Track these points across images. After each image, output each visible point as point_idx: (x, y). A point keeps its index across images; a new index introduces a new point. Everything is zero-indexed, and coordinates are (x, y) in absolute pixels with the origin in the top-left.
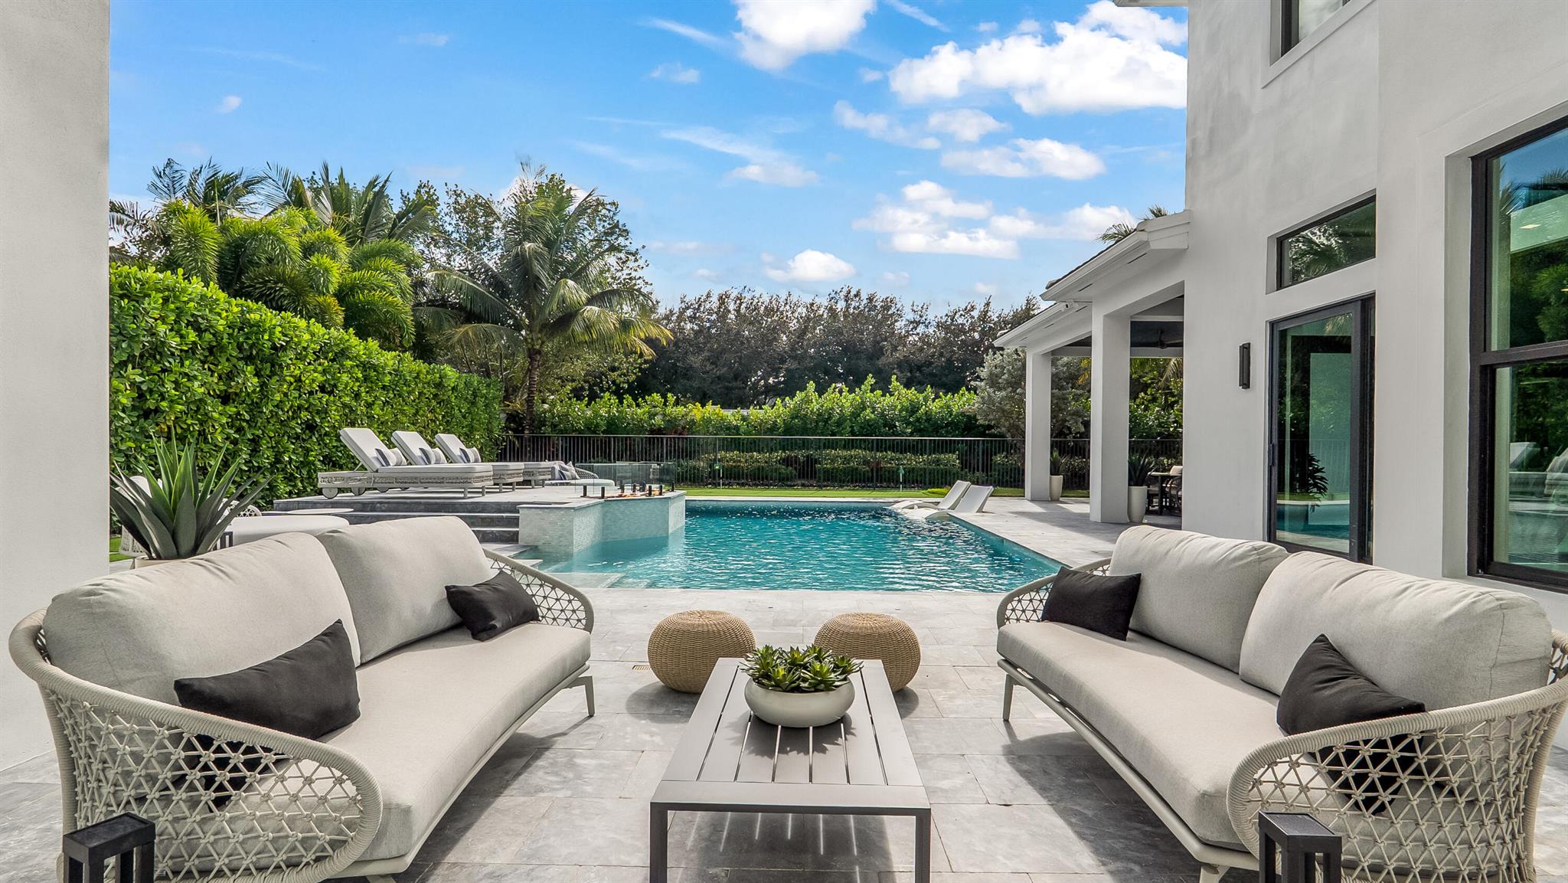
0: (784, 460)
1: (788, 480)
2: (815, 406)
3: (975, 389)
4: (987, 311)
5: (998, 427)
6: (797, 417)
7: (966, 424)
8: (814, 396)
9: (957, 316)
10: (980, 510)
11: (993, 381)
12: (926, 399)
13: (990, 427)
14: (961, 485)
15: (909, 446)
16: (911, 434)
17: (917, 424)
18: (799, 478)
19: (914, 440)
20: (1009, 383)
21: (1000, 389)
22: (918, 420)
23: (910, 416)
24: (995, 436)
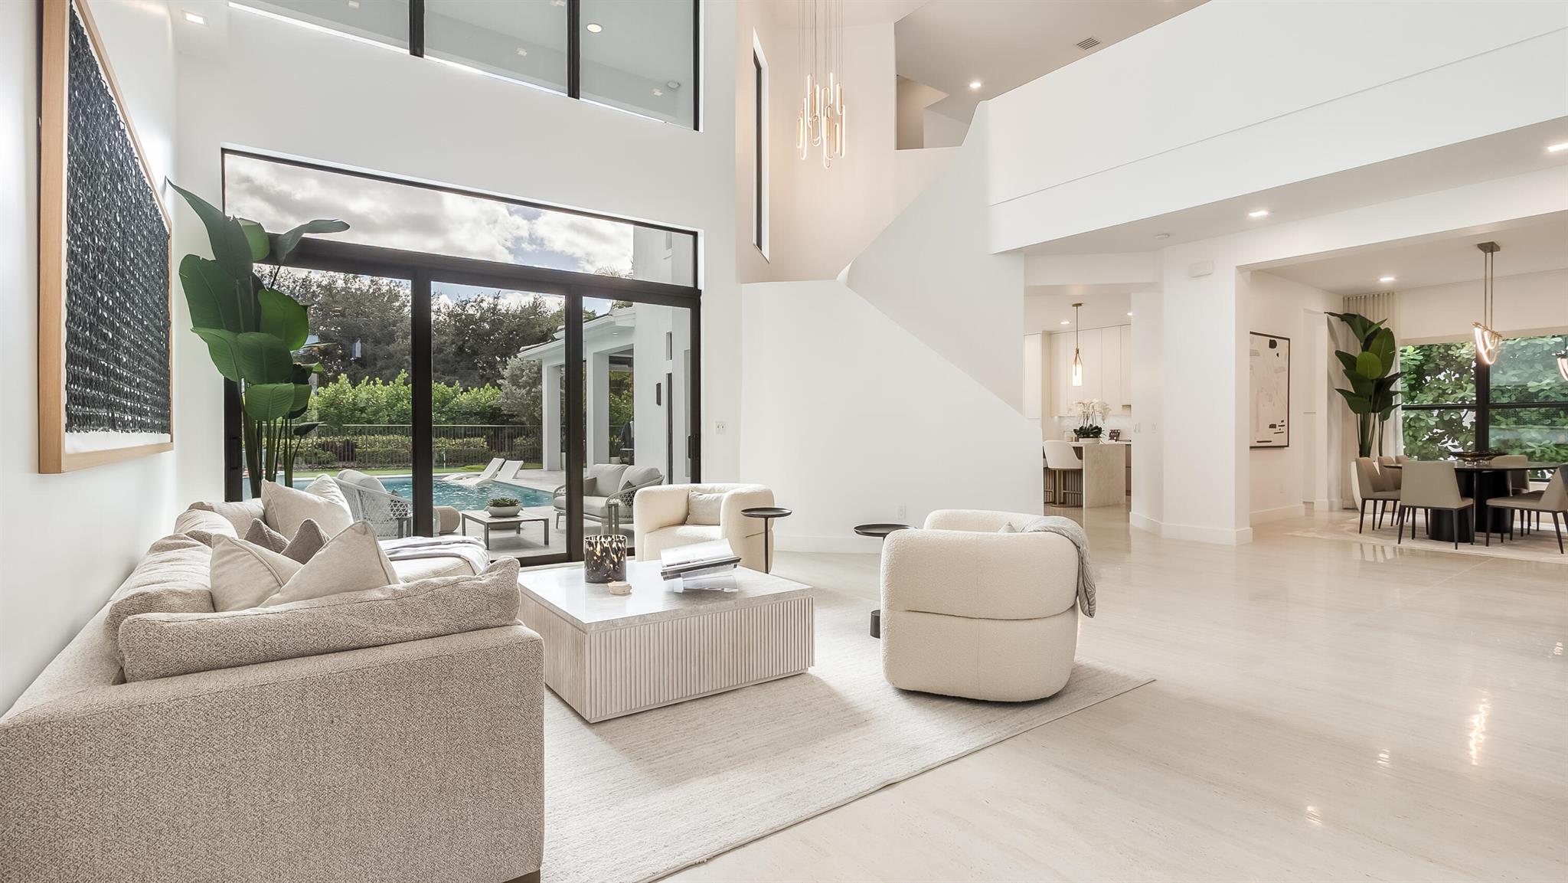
0: (320, 445)
1: (328, 463)
2: (350, 396)
3: (499, 386)
4: (497, 305)
5: (518, 416)
6: (332, 405)
7: (492, 414)
8: (348, 386)
9: (468, 305)
10: (514, 477)
11: (515, 380)
12: (455, 393)
13: (512, 416)
14: (496, 462)
15: (443, 432)
16: (445, 423)
17: (450, 414)
18: (340, 461)
19: (447, 427)
20: (527, 384)
21: (519, 387)
22: (451, 410)
23: (443, 407)
24: (516, 423)
